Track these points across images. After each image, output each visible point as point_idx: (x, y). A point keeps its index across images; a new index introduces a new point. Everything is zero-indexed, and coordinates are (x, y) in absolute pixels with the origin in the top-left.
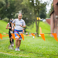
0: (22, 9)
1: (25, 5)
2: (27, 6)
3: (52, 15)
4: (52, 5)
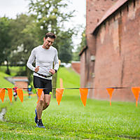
0: (24, 43)
1: (31, 35)
2: (34, 37)
3: (84, 55)
4: (84, 35)
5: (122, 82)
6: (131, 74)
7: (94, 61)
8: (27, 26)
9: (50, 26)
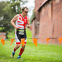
3: (34, 21)
4: (34, 11)
5: (53, 35)
6: (58, 31)
7: (39, 24)
8: (5, 7)
9: (17, 7)
